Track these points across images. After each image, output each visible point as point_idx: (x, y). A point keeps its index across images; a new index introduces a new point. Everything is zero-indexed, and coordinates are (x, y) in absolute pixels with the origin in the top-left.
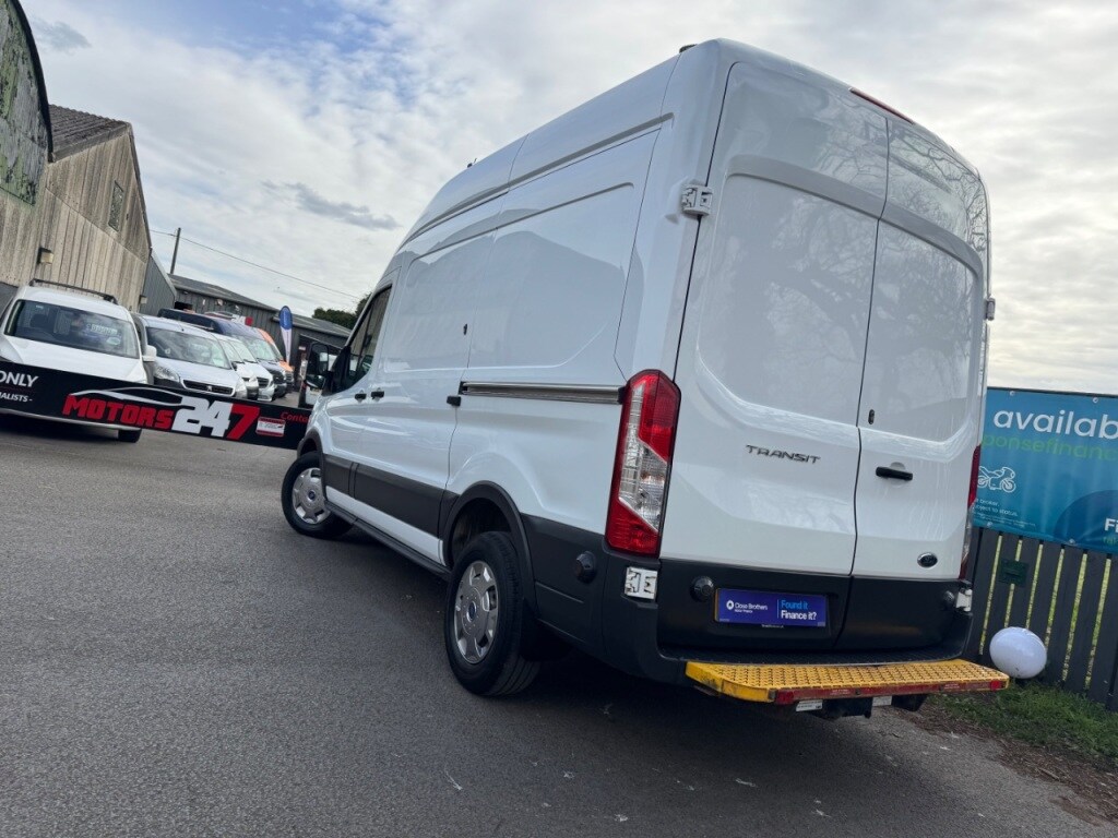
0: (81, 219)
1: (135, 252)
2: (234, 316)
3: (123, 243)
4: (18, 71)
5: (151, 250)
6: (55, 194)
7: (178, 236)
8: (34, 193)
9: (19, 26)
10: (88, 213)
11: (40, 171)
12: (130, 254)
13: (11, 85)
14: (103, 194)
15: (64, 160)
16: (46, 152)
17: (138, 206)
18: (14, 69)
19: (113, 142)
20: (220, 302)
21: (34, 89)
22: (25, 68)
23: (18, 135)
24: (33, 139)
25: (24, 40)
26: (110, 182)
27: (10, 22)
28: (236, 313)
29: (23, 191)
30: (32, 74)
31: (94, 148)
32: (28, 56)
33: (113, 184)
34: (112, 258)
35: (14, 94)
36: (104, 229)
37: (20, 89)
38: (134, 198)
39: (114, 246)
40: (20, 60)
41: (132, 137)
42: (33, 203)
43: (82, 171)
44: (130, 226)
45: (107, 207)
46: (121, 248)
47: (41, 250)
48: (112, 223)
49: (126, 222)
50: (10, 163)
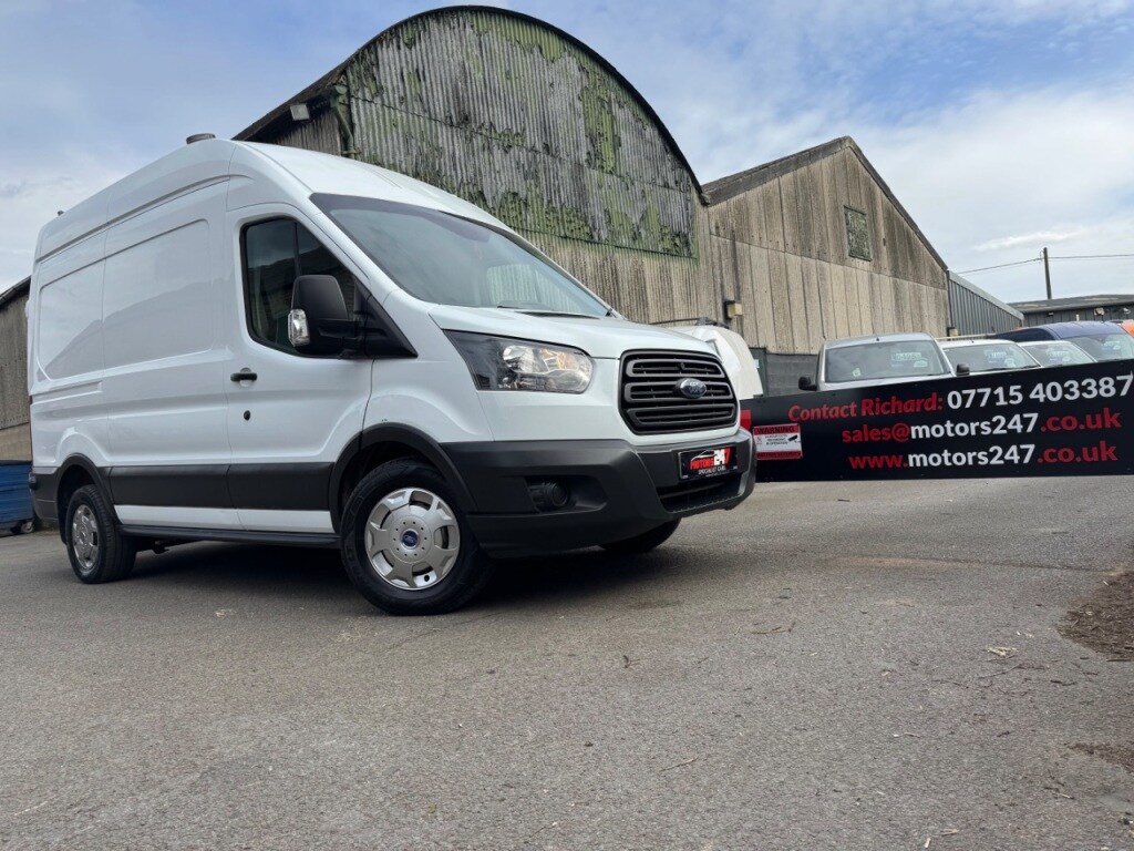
0: (794, 260)
1: (918, 279)
2: (1125, 322)
3: (888, 272)
4: (613, 119)
5: (948, 273)
6: (733, 240)
7: (1046, 258)
8: (687, 244)
9: (597, 69)
10: (804, 249)
11: (690, 219)
12: (907, 285)
13: (609, 135)
14: (825, 224)
15: (734, 199)
16: (695, 195)
17: (901, 227)
18: (608, 117)
19: (824, 163)
20: (1101, 311)
21: (650, 132)
22: (625, 114)
23: (638, 187)
24: (666, 185)
25: (613, 83)
26: (836, 209)
27: (581, 69)
28: (1128, 317)
29: (667, 244)
30: (642, 116)
31: (789, 176)
32: (624, 97)
33: (842, 211)
34: (872, 292)
35: (617, 143)
36: (841, 261)
37: (624, 136)
38: (889, 218)
39: (871, 278)
40: (615, 107)
41: (858, 152)
42: (690, 255)
43: (776, 205)
44: (893, 250)
45: (838, 239)
46: (886, 280)
47: (727, 304)
48: (856, 253)
49: (884, 249)
50: (635, 219)
